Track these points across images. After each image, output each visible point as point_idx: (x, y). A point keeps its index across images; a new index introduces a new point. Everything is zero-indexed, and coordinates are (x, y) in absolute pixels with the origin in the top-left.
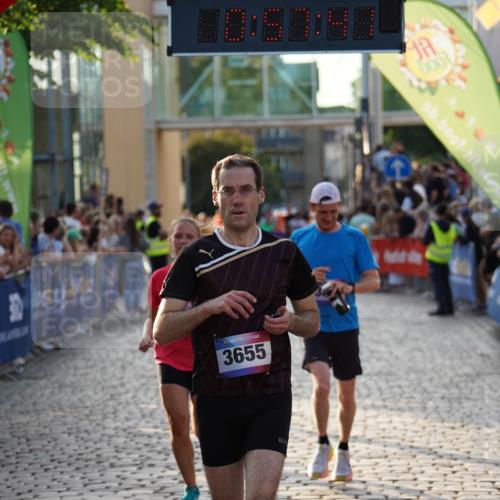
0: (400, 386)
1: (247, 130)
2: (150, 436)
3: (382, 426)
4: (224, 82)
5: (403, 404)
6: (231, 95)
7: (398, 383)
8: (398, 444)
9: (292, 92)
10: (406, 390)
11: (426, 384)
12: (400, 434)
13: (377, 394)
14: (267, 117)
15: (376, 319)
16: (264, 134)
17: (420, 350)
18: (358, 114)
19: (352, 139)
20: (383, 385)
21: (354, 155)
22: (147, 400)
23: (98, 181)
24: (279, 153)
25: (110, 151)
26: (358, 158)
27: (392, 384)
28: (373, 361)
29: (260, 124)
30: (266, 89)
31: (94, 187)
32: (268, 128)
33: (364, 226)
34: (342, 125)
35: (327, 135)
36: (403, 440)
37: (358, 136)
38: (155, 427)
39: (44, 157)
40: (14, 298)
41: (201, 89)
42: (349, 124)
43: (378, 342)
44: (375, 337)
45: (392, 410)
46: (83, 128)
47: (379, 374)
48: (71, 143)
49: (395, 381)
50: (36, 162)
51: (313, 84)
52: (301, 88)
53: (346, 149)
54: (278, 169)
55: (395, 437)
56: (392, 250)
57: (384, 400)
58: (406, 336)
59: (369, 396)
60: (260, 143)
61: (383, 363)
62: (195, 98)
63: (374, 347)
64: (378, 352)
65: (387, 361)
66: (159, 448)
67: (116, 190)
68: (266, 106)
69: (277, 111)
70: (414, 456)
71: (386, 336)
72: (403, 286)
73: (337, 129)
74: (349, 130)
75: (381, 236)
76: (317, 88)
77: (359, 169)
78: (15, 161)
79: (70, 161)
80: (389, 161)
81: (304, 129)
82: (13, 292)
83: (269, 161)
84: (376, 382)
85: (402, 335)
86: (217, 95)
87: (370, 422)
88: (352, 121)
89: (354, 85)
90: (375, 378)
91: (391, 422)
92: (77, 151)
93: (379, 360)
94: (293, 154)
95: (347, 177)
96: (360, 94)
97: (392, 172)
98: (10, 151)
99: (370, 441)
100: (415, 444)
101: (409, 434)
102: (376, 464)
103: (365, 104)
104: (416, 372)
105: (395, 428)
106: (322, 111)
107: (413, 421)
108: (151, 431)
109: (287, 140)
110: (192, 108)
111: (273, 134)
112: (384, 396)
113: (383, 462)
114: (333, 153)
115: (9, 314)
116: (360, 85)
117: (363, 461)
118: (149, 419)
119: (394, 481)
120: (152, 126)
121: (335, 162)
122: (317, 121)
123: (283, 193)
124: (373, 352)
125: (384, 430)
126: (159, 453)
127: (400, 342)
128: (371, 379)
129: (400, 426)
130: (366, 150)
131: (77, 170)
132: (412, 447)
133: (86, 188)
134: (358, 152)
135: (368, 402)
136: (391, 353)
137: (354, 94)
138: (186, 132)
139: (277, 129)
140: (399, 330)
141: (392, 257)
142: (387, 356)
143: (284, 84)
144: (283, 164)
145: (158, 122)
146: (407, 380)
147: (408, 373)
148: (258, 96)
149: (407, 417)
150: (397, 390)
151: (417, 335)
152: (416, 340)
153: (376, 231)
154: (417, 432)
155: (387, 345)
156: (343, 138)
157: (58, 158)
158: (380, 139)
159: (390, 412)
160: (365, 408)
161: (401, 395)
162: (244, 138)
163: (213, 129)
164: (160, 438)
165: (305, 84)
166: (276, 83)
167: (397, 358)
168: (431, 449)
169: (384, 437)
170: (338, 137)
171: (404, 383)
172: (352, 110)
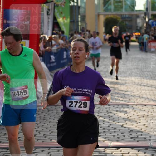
1: (119, 15)
4: (114, 4)
6: (115, 7)
9: (130, 7)
14: (124, 12)
16: (123, 16)
18: (145, 11)
19: (143, 17)
20: (151, 74)
21: (144, 21)
23: (84, 26)
24: (126, 21)
25: (88, 20)
26: (145, 22)
27: (153, 74)
28: (148, 68)
29: (122, 13)
30: (124, 6)
31: (83, 28)
32: (124, 15)
33: (146, 37)
34: (141, 14)
35: (138, 16)
37: (145, 17)
39: (72, 21)
40: (65, 53)
41: (108, 6)
42: (143, 14)
45: (153, 79)
46: (81, 14)
47: (150, 71)
48: (78, 18)
50: (71, 22)
51: (135, 5)
52: (132, 6)
53: (142, 19)
54: (126, 24)
55: (154, 86)
59: (148, 76)
60: (122, 18)
62: (107, 8)
67: (89, 28)
68: (124, 9)
69: (126, 10)
73: (140, 15)
74: (143, 15)
75: (150, 40)
76: (135, 6)
77: (145, 25)
78: (66, 21)
79: (78, 22)
80: (152, 22)
81: (132, 15)
82: (64, 51)
83: (124, 22)
86: (112, 7)
87: (148, 82)
88: (144, 13)
89: (144, 5)
91: (153, 82)
92: (80, 19)
94: (129, 21)
95: (142, 26)
96: (146, 7)
97: (153, 25)
98: (64, 19)
99: (148, 86)
102: (150, 92)
103: (147, 9)
106: (137, 11)
109: (128, 18)
110: (106, 10)
111: (125, 16)
112: (151, 77)
113: (151, 91)
114: (139, 21)
115: (63, 56)
116: (145, 5)
117: (147, 91)
119: (154, 96)
120: (97, 14)
121: (139, 23)
122: (135, 13)
123: (127, 30)
128: (148, 73)
130: (147, 20)
131: (80, 24)
133: (82, 28)
134: (145, 20)
135: (148, 78)
137: (144, 7)
138: (105, 15)
139: (126, 15)
143: (127, 5)
144: (127, 23)
145: (98, 13)
148: (122, 7)
153: (149, 38)
156: (141, 17)
157: (75, 21)
158: (150, 17)
160: (147, 79)
162: (118, 17)
163: (111, 15)
165: (133, 5)
166: (126, 4)
170: (140, 17)
172: (144, 11)
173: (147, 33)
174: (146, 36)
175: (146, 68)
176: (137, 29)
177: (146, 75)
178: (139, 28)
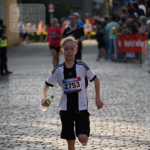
0: (132, 110)
2: (3, 139)
3: (123, 130)
5: (133, 119)
7: (131, 108)
8: (131, 139)
10: (135, 112)
11: (145, 109)
12: (132, 134)
13: (120, 114)
15: (120, 76)
17: (143, 92)
20: (123, 110)
22: (2, 121)
27: (128, 109)
28: (118, 97)
33: (114, 28)
36: (134, 137)
38: (6, 134)
43: (121, 88)
44: (120, 85)
45: (128, 122)
47: (121, 104)
49: (129, 107)
55: (130, 136)
56: (128, 40)
57: (124, 117)
58: (135, 84)
61: (123, 98)
63: (119, 90)
64: (121, 93)
65: (125, 97)
66: (9, 145)
70: (139, 145)
71: (125, 85)
72: (134, 58)
84: (120, 108)
85: (133, 84)
87: (117, 128)
90: (119, 106)
91: (127, 128)
93: (121, 97)
99: (116, 138)
100: (139, 139)
101: (137, 134)
104: (140, 103)
105: (129, 131)
107: (139, 127)
108: (4, 136)
112: (124, 115)
118: (3, 130)
124: (118, 93)
125: (124, 132)
126: (9, 147)
127: (132, 87)
128: (117, 107)
129: (132, 130)
132: (138, 141)
135: (116, 118)
136: (128, 93)
140: (131, 81)
141: (128, 44)
142: (125, 95)
146: (136, 107)
147: (136, 103)
149: (136, 126)
150: (130, 112)
151: (141, 84)
152: (140, 86)
153: (119, 30)
154: (141, 133)
155: (125, 89)
159: (127, 124)
160: (114, 122)
161: (132, 115)
164: (9, 140)
167: (131, 96)
168: (147, 142)
169: (124, 136)
171: (134, 108)
173: (115, 18)
174: (112, 26)
175: (112, 98)
176: (94, 10)
177: (114, 113)
178: (98, 7)
